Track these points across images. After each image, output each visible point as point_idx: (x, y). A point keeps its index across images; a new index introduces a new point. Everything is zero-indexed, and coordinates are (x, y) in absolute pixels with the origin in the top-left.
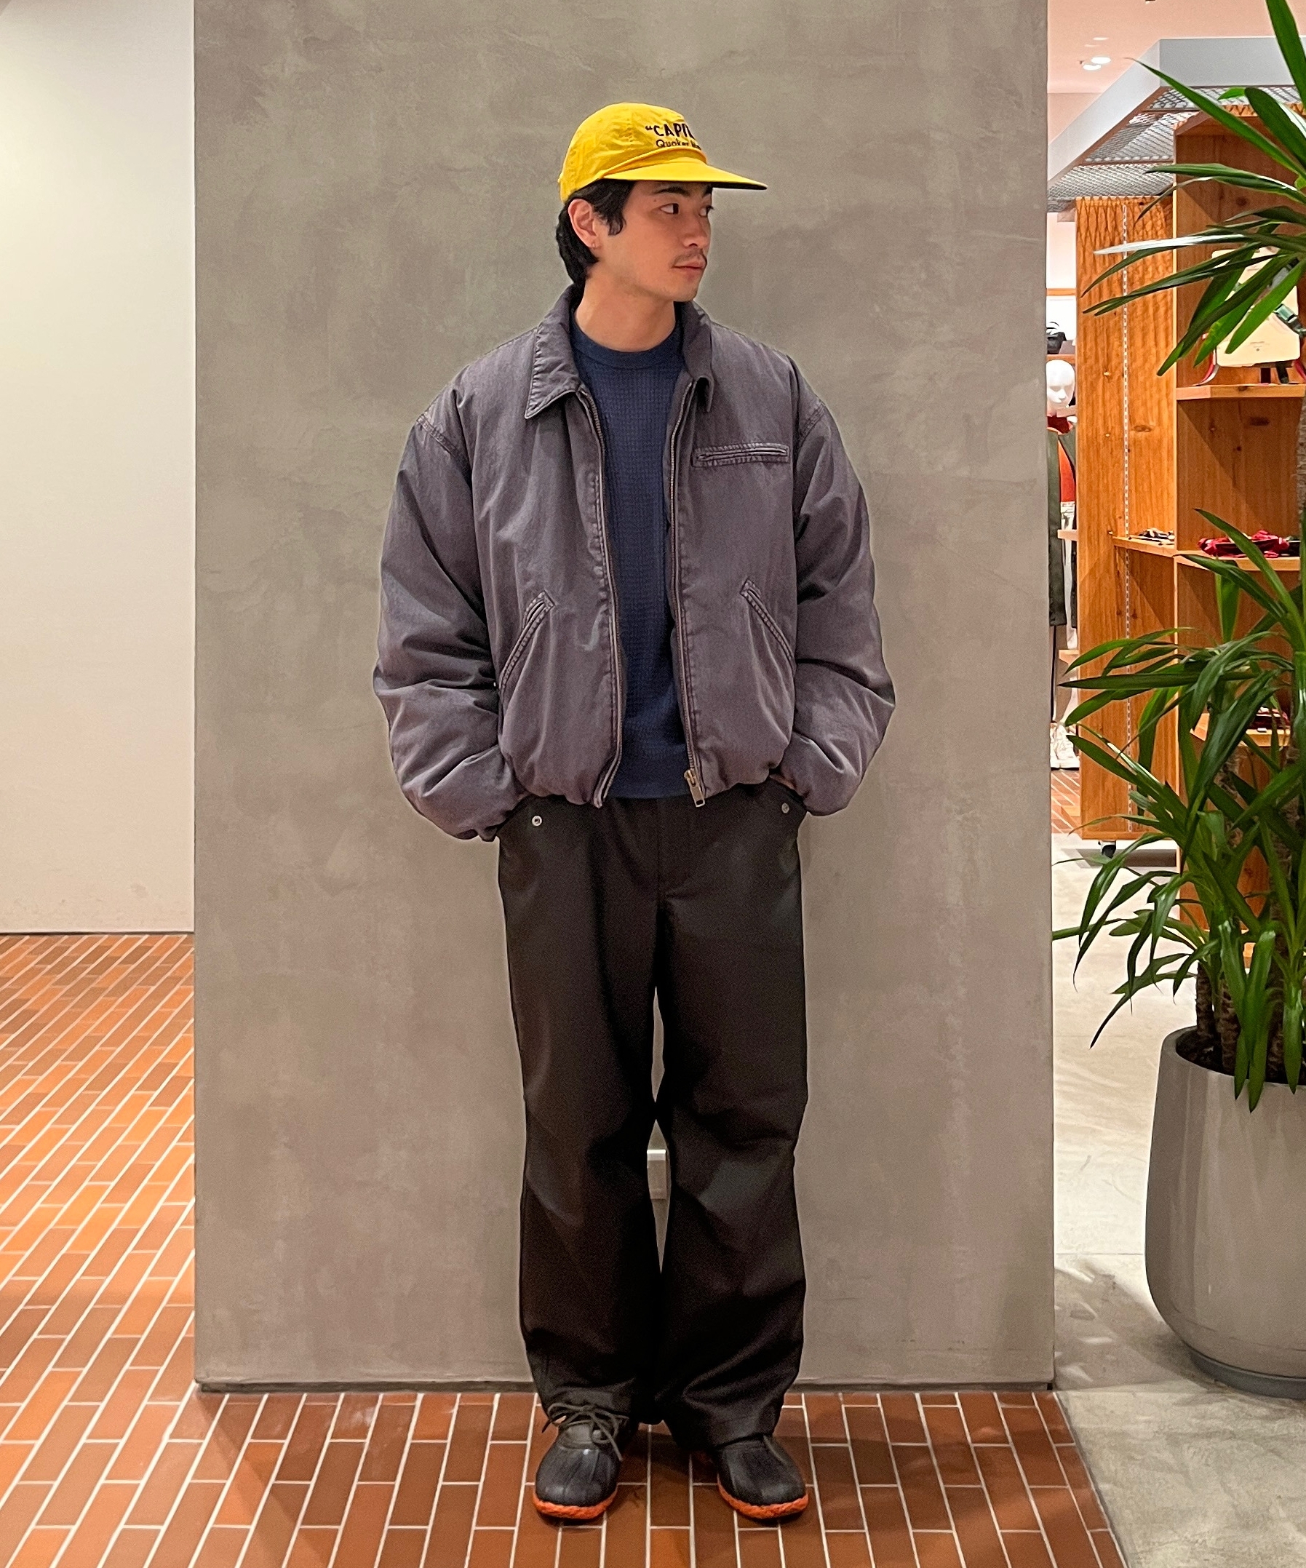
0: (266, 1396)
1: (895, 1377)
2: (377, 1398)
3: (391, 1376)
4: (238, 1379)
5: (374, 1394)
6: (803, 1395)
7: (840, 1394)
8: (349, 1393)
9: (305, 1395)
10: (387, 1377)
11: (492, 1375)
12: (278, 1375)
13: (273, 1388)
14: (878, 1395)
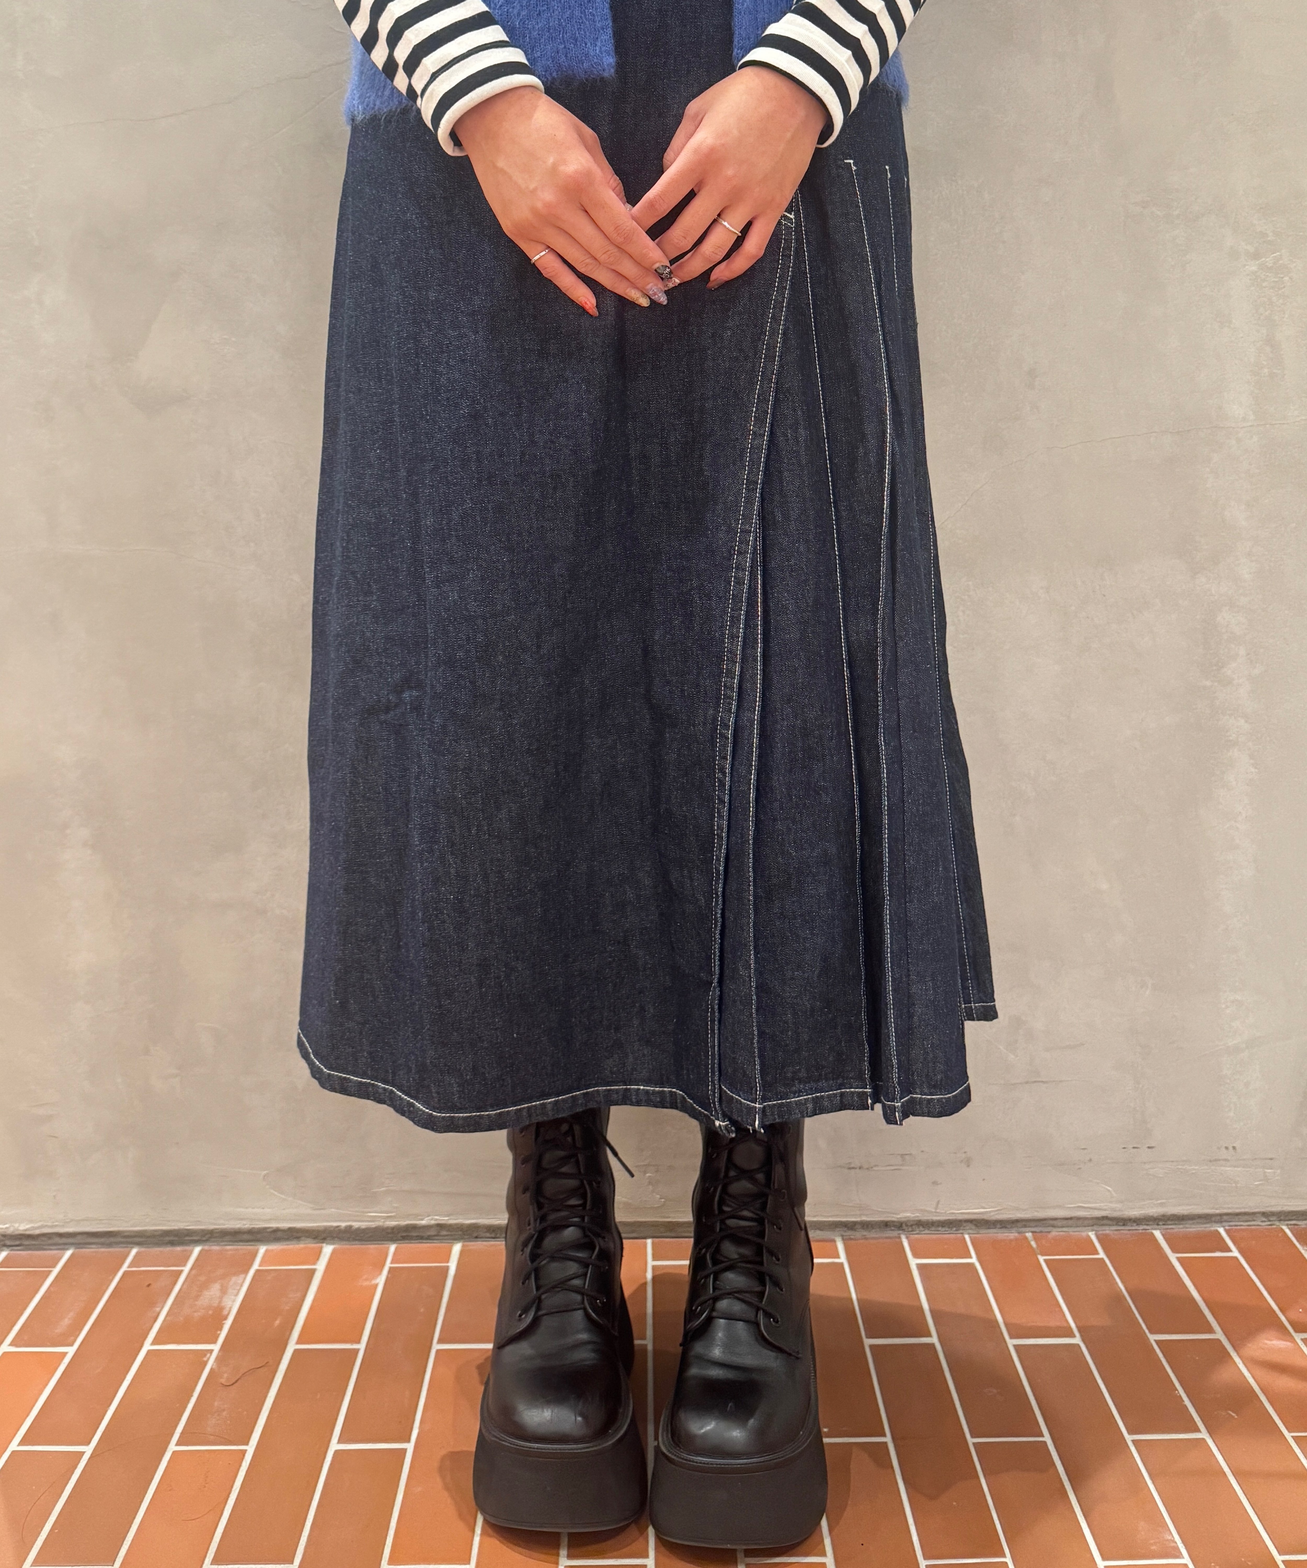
0: (68, 1253)
1: (1119, 1206)
2: (254, 1255)
3: (276, 1219)
4: (22, 1227)
5: (250, 1248)
6: (967, 1237)
7: (1029, 1235)
8: (206, 1247)
9: (134, 1251)
10: (270, 1220)
11: (448, 1216)
12: (86, 1220)
13: (79, 1239)
14: (1092, 1235)
